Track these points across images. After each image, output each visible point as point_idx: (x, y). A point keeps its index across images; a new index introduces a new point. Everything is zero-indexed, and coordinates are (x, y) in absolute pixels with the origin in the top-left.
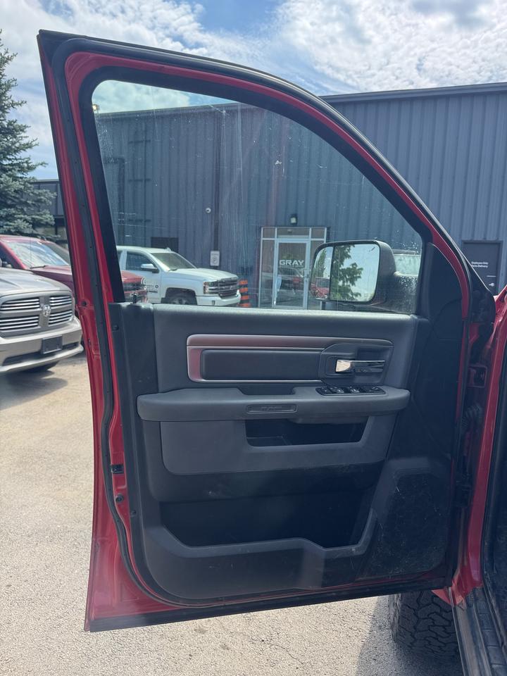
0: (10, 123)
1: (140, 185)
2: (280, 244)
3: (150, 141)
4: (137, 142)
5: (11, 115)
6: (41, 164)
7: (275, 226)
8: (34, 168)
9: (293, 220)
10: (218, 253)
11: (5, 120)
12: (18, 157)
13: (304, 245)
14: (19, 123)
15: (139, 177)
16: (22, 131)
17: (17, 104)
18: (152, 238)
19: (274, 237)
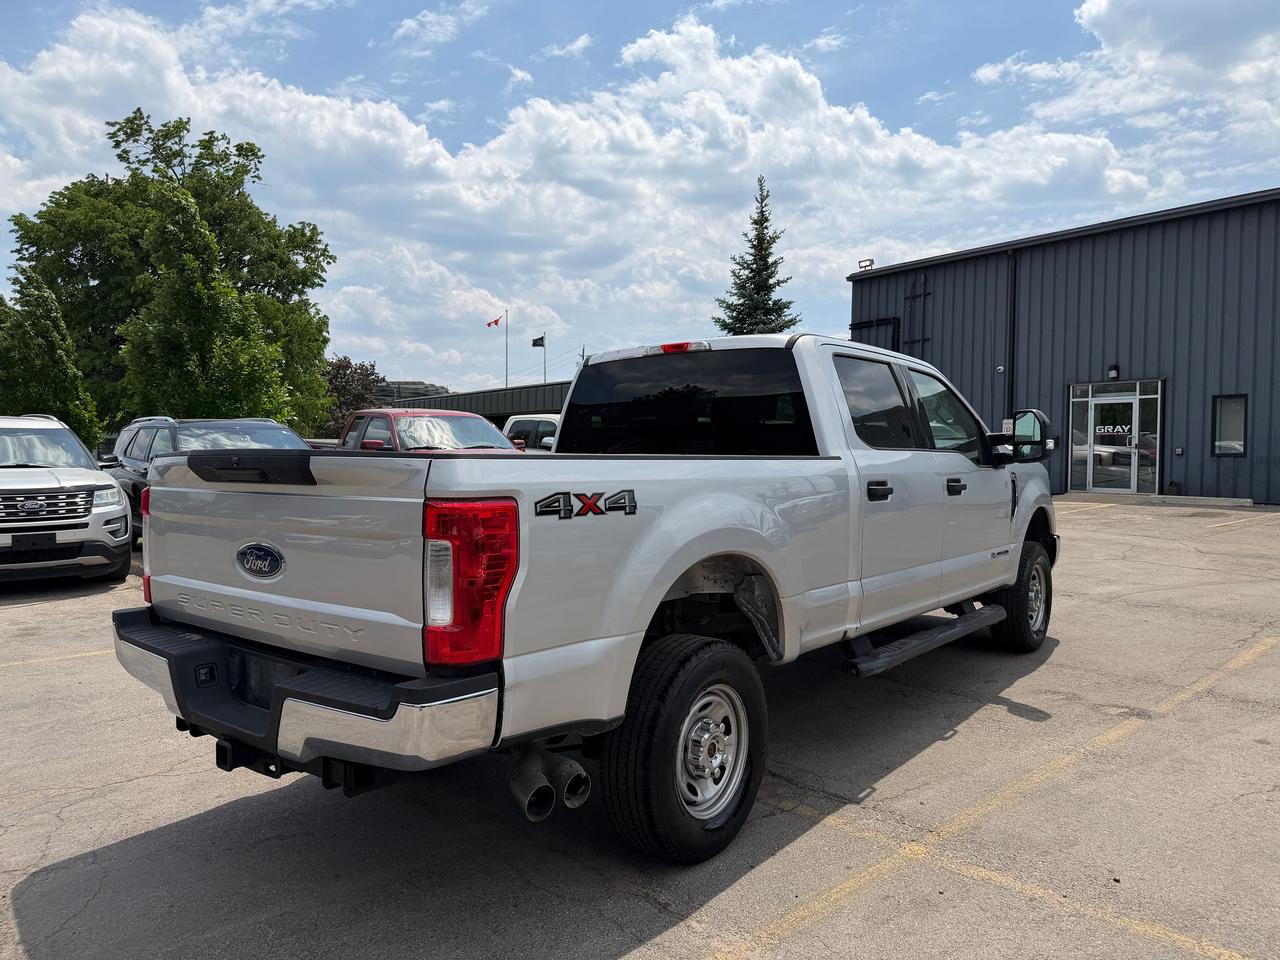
0: (775, 303)
2: (1096, 405)
3: (930, 294)
4: (914, 297)
5: (776, 295)
7: (1090, 382)
9: (1113, 374)
11: (770, 299)
13: (1130, 406)
14: (784, 301)
15: (917, 338)
16: (788, 308)
17: (783, 282)
19: (1088, 397)
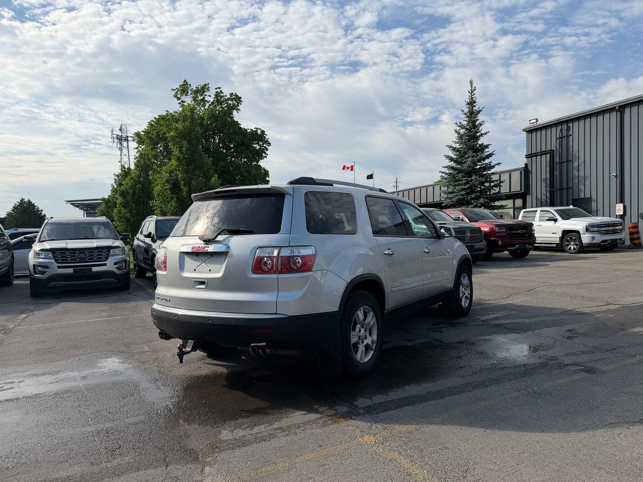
1: (565, 165)
3: (570, 135)
4: (561, 138)
6: (497, 164)
8: (494, 167)
10: (622, 205)
12: (484, 163)
15: (564, 160)
18: (573, 200)
